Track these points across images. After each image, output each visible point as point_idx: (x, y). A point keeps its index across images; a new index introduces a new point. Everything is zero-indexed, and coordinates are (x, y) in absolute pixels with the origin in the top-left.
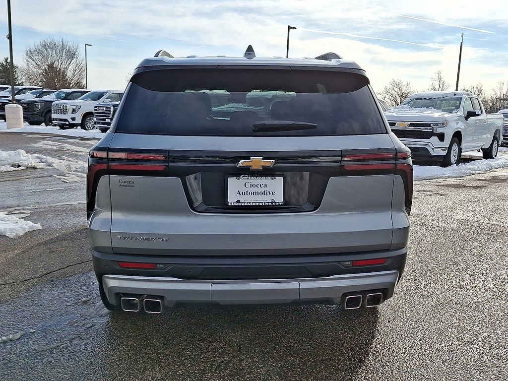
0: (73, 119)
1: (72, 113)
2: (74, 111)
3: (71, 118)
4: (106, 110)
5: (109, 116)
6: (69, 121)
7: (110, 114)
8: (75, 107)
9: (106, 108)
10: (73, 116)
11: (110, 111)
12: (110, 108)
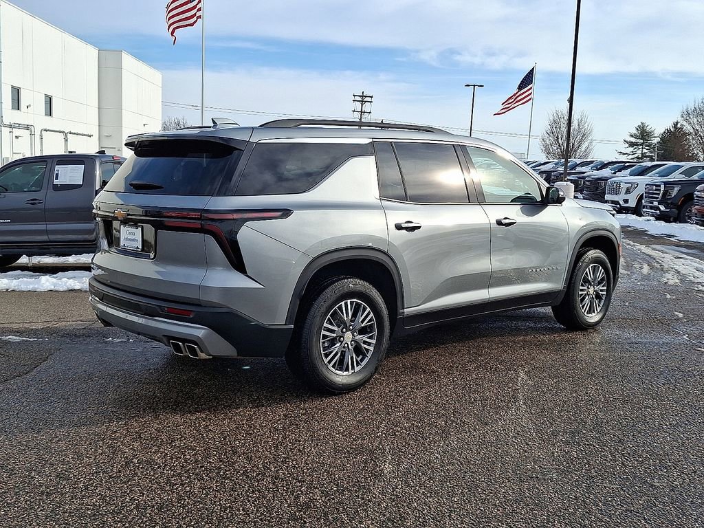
0: (626, 201)
1: (626, 193)
2: (628, 191)
3: (623, 200)
4: (656, 190)
5: (657, 198)
6: (621, 203)
7: (659, 194)
8: (630, 185)
9: (656, 186)
10: (627, 197)
11: (660, 190)
12: (660, 186)
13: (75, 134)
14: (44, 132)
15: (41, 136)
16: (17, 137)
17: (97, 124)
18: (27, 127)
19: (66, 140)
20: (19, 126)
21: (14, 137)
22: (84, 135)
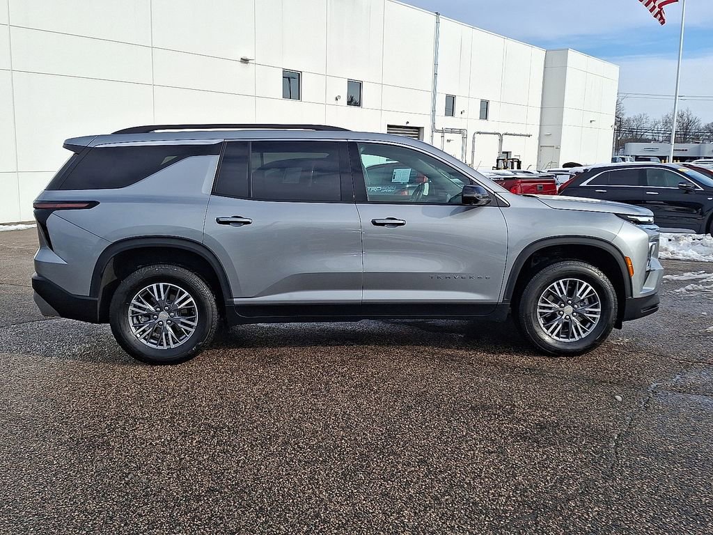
13: (511, 135)
14: (477, 136)
15: (474, 138)
16: (448, 141)
17: (539, 124)
18: (460, 131)
19: (501, 141)
20: (452, 131)
21: (445, 141)
22: (523, 135)
